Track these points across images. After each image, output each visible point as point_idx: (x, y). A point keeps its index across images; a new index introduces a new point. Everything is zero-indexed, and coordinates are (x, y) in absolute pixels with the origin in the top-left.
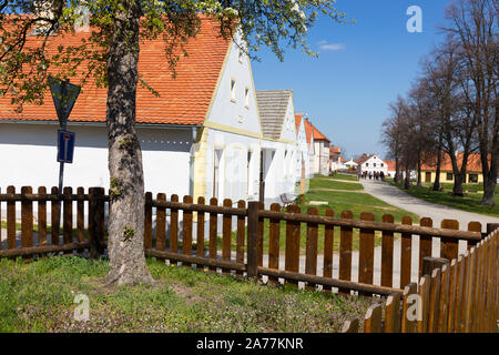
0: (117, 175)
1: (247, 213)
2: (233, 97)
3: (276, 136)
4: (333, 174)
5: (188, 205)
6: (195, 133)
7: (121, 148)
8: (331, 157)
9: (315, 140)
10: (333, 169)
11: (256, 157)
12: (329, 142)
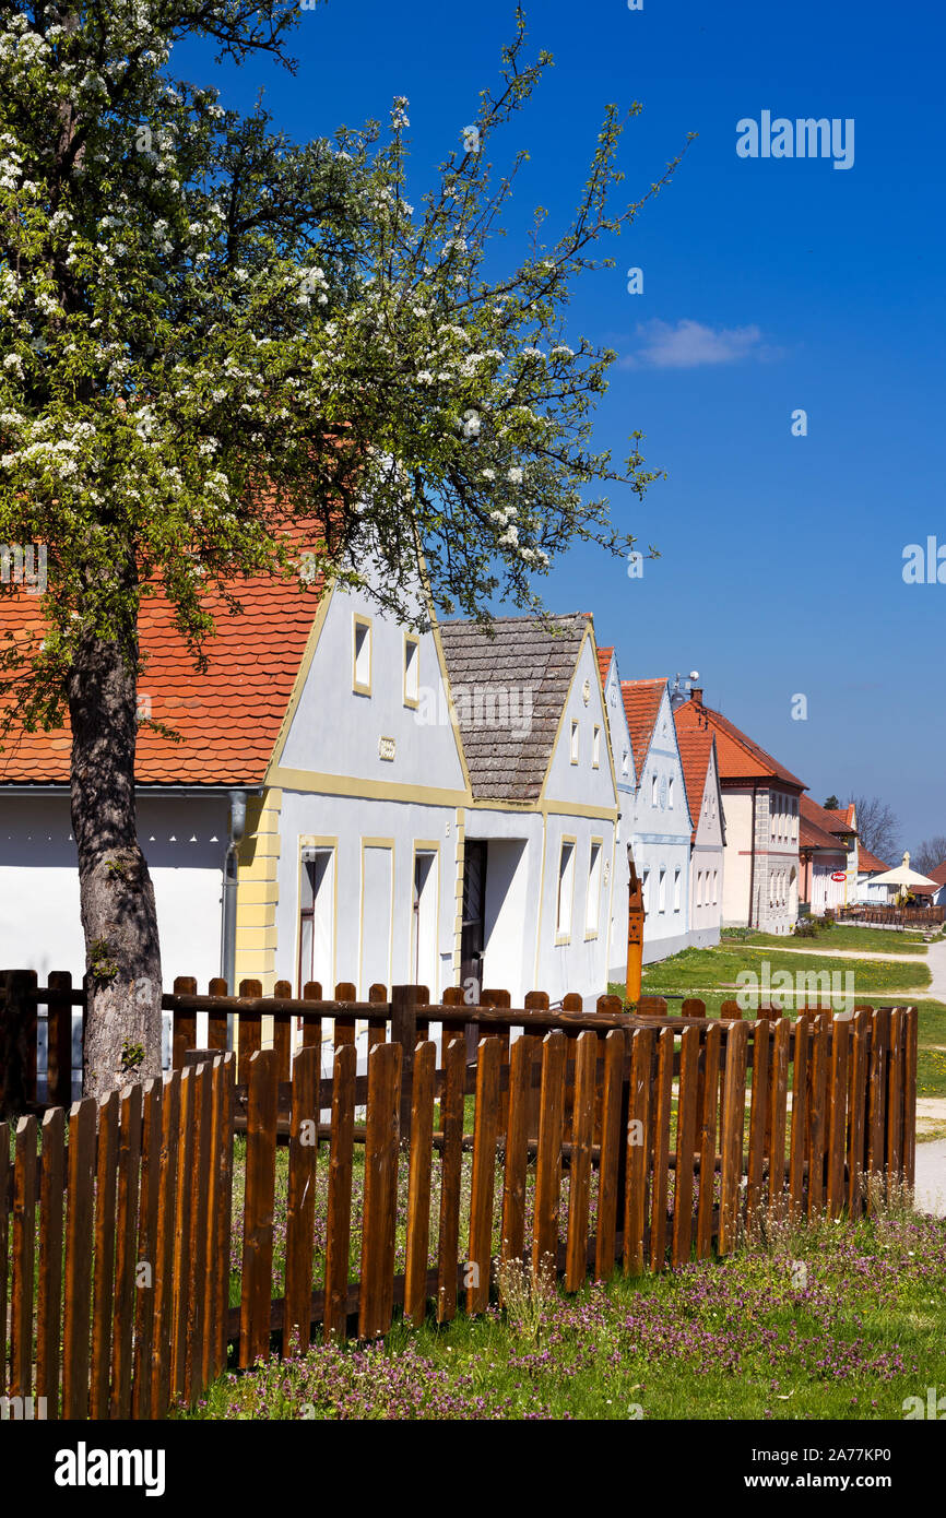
0: (103, 934)
1: (391, 1013)
2: (363, 678)
3: (523, 790)
4: (813, 928)
5: (251, 1001)
6: (239, 811)
7: (111, 877)
8: (807, 854)
9: (728, 785)
10: (818, 909)
11: (448, 874)
12: (795, 789)
